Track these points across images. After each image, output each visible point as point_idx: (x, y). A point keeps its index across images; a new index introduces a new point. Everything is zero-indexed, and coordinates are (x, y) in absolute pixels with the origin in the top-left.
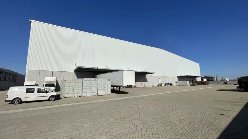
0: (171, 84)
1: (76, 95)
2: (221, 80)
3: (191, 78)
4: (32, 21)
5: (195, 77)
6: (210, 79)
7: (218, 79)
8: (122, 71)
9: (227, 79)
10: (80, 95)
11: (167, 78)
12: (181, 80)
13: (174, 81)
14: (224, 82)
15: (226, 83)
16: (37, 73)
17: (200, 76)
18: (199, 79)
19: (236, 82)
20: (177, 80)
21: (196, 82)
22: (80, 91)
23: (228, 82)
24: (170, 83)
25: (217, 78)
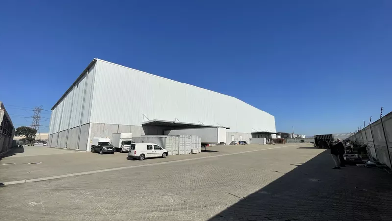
0: (245, 143)
1: (174, 152)
2: (297, 138)
3: (266, 135)
4: (97, 60)
5: (270, 134)
6: (285, 136)
7: (294, 136)
8: (216, 127)
9: (304, 137)
10: (177, 153)
11: (240, 134)
12: (256, 138)
13: (248, 138)
14: (300, 140)
15: (303, 141)
16: (101, 127)
17: (275, 132)
18: (274, 137)
19: (313, 140)
20: (251, 137)
21: (272, 140)
22: (177, 149)
23: (305, 141)
24: (244, 141)
25: (292, 134)
